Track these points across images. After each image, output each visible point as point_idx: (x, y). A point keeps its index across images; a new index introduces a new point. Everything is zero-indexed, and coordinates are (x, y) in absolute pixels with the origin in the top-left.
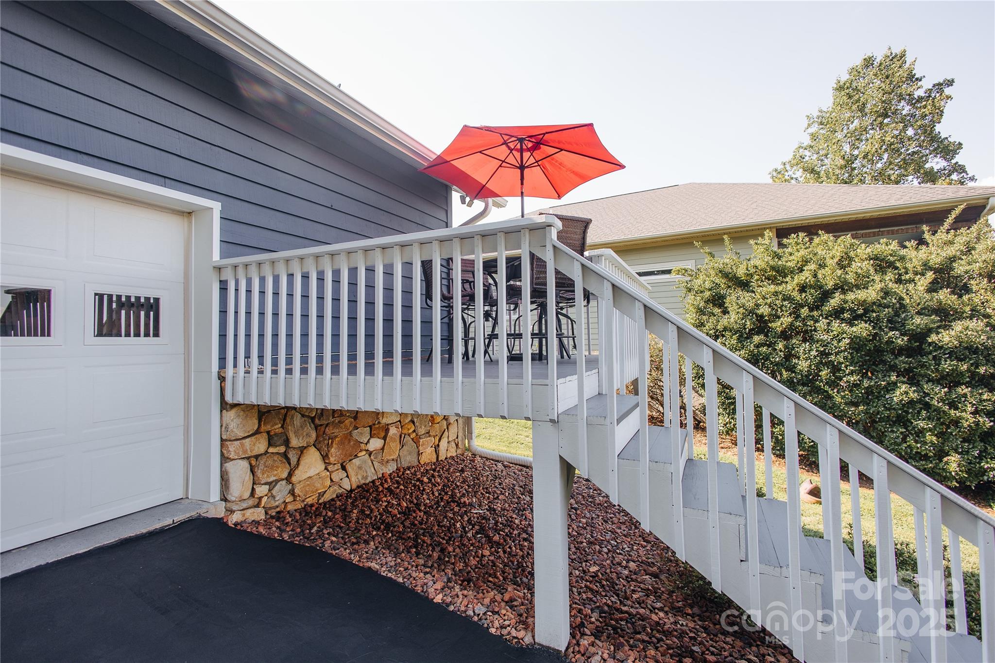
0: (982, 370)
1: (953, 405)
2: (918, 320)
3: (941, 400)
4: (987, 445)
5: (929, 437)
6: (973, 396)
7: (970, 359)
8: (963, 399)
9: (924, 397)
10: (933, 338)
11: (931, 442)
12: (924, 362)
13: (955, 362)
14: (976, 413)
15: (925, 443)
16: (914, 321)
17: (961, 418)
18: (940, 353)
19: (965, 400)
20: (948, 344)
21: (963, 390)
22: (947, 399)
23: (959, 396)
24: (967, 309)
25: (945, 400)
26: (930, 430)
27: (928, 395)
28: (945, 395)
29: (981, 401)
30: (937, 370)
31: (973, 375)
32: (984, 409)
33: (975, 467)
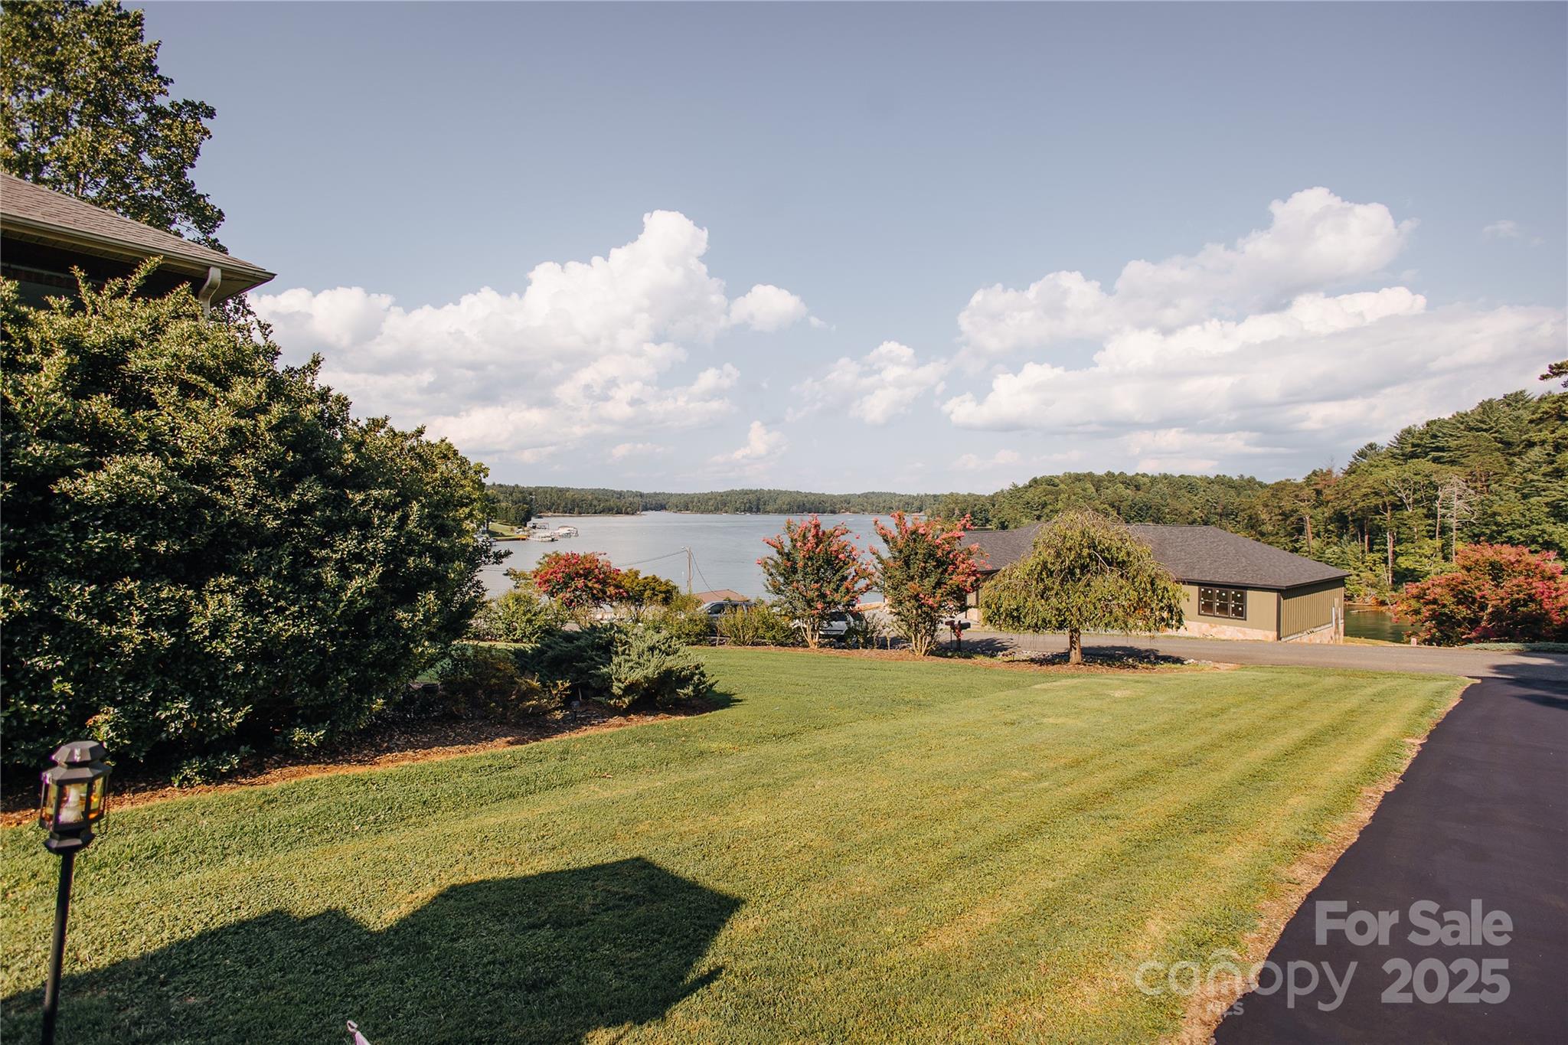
0: (161, 547)
1: (108, 616)
2: (37, 449)
3: (83, 608)
4: (166, 679)
5: (61, 686)
6: (143, 595)
7: (143, 528)
8: (126, 602)
9: (50, 607)
10: (65, 485)
11: (63, 693)
12: (54, 535)
13: (112, 535)
14: (149, 623)
15: (51, 699)
16: (30, 449)
17: (120, 637)
18: (86, 518)
19: (130, 604)
20: (92, 498)
21: (126, 585)
22: (97, 605)
23: (120, 598)
24: (143, 436)
25: (92, 608)
26: (61, 671)
27: (56, 601)
28: (92, 600)
29: (158, 601)
30: (77, 549)
31: (147, 555)
32: (162, 615)
33: (146, 722)
